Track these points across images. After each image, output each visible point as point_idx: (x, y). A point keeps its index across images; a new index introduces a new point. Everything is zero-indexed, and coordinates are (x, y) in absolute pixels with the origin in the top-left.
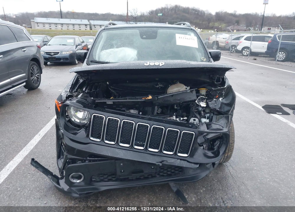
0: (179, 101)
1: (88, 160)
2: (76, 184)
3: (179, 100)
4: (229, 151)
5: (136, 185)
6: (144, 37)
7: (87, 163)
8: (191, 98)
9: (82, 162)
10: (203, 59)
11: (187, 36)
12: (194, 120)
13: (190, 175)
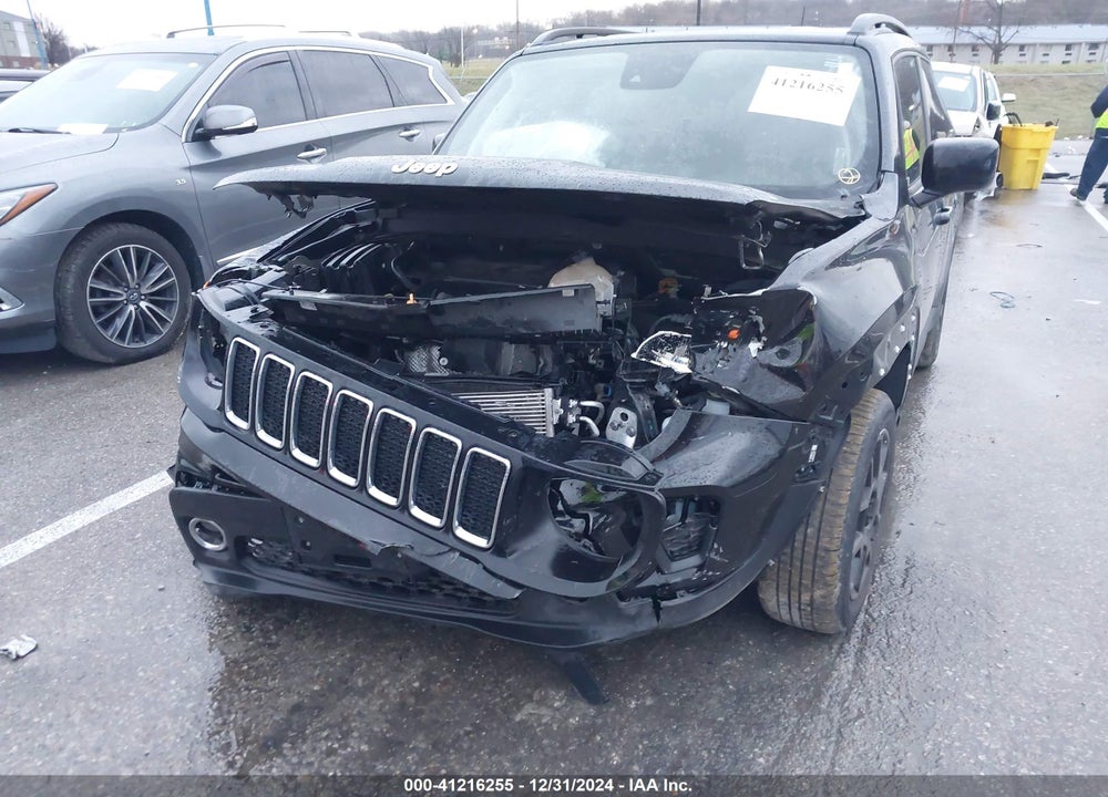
0: (525, 328)
1: (218, 483)
2: (208, 554)
3: (526, 324)
4: (813, 580)
5: (364, 604)
6: (637, 79)
7: (213, 491)
8: (572, 323)
9: (204, 487)
10: (848, 175)
11: (816, 76)
12: (624, 417)
13: (547, 622)
